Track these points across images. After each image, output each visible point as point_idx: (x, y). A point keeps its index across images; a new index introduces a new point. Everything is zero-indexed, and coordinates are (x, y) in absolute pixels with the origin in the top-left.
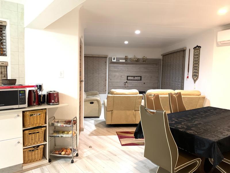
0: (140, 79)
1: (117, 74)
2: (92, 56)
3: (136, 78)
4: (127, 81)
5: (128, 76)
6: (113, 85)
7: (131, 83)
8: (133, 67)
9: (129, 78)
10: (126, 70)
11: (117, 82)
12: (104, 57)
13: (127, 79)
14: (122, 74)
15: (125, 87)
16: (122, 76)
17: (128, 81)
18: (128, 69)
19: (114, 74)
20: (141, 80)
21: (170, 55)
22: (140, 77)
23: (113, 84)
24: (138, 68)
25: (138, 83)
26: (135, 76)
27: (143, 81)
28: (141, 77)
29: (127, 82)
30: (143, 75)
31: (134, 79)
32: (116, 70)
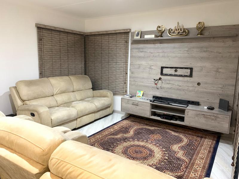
0: (189, 74)
1: (144, 63)
3: (180, 72)
4: (160, 76)
5: (162, 68)
6: (136, 83)
7: (169, 80)
8: (174, 48)
9: (165, 71)
10: (161, 54)
11: (143, 78)
13: (162, 73)
14: (151, 63)
15: (158, 89)
16: (153, 67)
17: (162, 77)
18: (165, 52)
19: (138, 62)
20: (191, 75)
22: (189, 71)
23: (136, 82)
24: (186, 49)
25: (185, 82)
26: (177, 68)
27: (196, 78)
28: (191, 69)
29: (160, 79)
30: (196, 65)
31: (176, 73)
32: (142, 54)
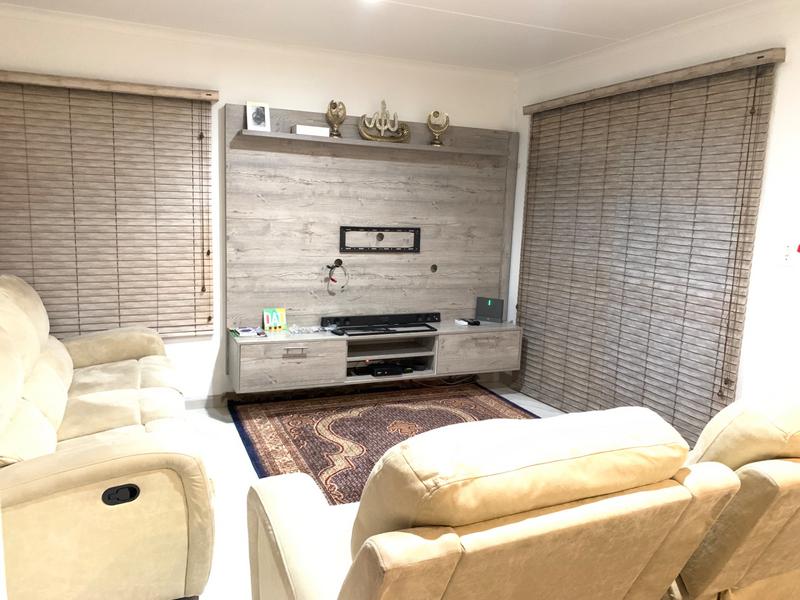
0: (411, 244)
1: (281, 213)
2: (104, 88)
3: (390, 240)
4: (337, 255)
5: (344, 230)
6: (258, 284)
7: (363, 266)
8: (373, 173)
9: (353, 239)
10: (337, 190)
11: (282, 265)
12: (192, 101)
13: (343, 248)
14: (307, 214)
15: (332, 294)
16: (313, 229)
17: (344, 257)
18: (349, 185)
19: (262, 212)
20: (416, 249)
21: (606, 108)
22: (411, 236)
23: (255, 279)
24: (403, 179)
25: (403, 265)
26: (383, 229)
27: (426, 256)
28: (417, 232)
29: (339, 263)
30: (426, 221)
31: (382, 244)
32: (273, 186)
